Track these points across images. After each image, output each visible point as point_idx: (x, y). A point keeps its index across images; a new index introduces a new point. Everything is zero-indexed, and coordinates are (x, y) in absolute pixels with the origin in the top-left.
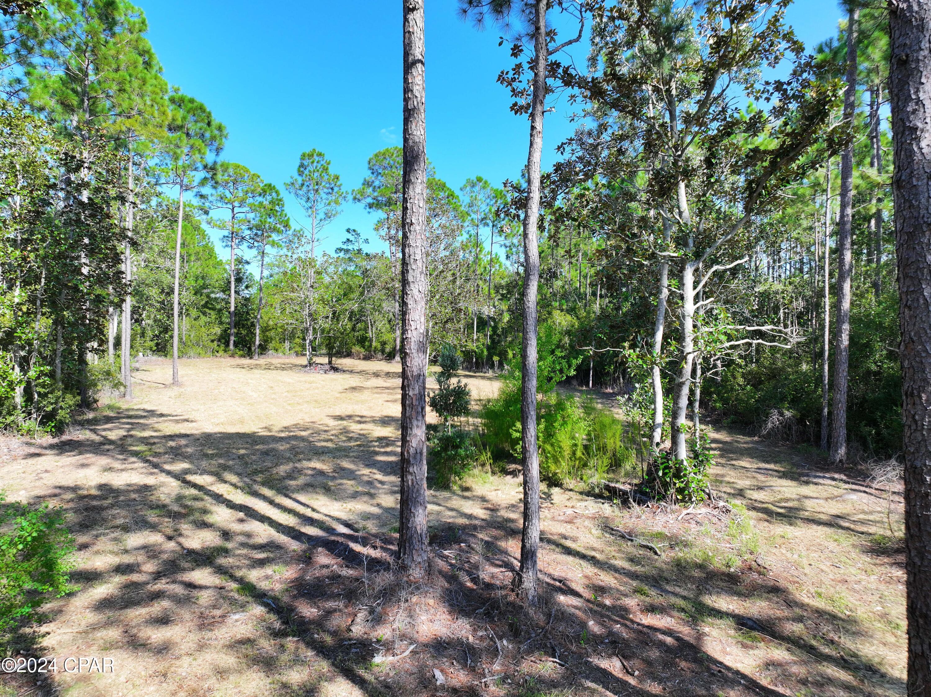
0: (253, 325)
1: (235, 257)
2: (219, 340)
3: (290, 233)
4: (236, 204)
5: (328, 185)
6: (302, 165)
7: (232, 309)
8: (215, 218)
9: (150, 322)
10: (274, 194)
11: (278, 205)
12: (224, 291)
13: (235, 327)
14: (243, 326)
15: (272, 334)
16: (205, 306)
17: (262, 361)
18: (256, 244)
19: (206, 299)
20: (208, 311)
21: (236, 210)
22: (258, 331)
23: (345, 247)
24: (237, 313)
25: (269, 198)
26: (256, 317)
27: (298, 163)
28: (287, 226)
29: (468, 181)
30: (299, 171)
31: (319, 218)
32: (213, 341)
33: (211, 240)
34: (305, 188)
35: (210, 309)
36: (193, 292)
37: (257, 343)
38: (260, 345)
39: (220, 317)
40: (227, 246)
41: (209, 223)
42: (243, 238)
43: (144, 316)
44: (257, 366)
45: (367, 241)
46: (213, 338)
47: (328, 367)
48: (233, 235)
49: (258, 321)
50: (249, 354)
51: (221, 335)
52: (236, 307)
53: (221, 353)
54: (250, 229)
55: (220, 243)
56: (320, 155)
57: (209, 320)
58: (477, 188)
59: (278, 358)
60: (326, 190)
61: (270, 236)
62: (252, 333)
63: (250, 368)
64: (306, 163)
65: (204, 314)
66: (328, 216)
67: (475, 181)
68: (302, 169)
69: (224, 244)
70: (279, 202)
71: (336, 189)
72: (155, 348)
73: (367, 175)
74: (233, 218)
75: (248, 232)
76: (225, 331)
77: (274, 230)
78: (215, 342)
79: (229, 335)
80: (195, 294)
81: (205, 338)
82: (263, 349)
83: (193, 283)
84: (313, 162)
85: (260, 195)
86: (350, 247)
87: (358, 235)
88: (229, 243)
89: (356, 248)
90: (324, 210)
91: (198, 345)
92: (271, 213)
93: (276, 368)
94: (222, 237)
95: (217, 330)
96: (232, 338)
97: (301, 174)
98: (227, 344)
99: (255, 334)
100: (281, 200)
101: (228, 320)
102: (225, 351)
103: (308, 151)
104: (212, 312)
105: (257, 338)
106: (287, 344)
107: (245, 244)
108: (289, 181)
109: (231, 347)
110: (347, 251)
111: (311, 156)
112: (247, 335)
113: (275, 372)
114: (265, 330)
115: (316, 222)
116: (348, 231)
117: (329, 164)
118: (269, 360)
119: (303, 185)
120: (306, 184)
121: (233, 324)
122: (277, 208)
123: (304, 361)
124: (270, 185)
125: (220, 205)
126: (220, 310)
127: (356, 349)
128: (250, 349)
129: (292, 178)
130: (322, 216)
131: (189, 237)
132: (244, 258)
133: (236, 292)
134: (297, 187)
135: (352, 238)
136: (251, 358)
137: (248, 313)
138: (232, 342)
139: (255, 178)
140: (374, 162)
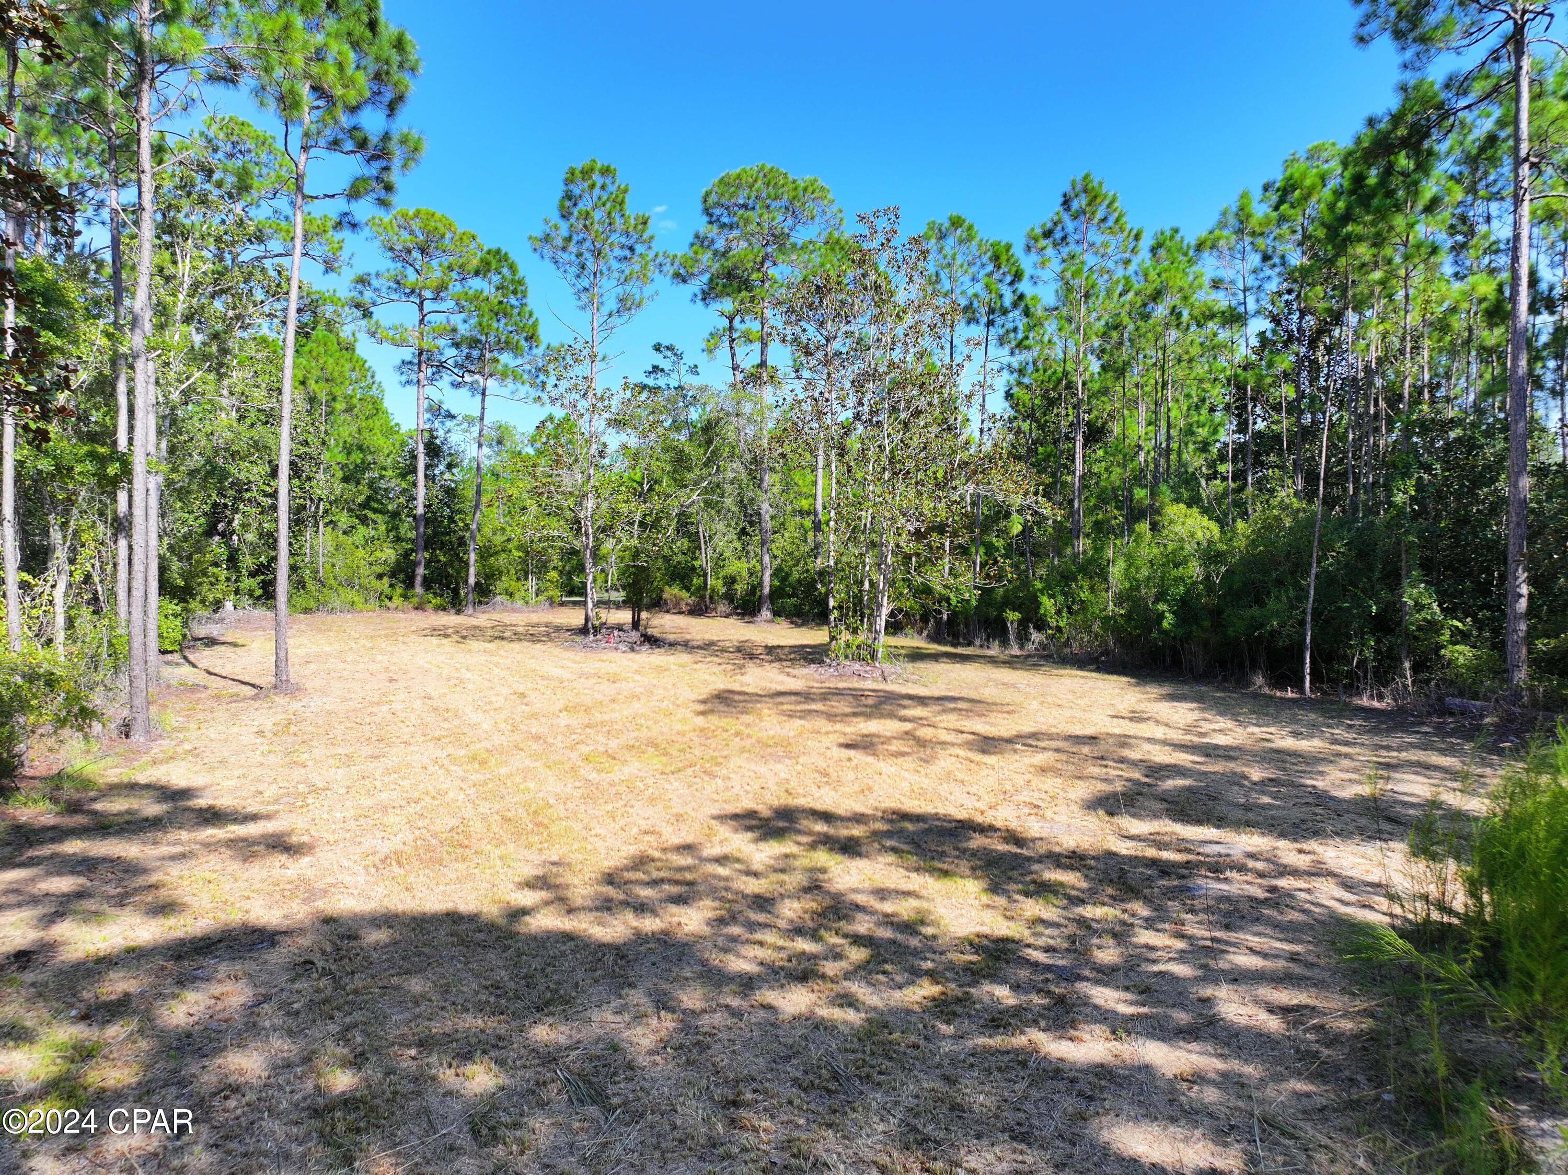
0: (462, 542)
1: (426, 404)
2: (393, 574)
3: (539, 351)
4: (428, 294)
5: (623, 240)
6: (568, 196)
7: (420, 510)
8: (384, 322)
9: (250, 537)
10: (505, 271)
11: (515, 292)
12: (403, 476)
13: (426, 548)
14: (443, 545)
15: (501, 561)
16: (365, 505)
17: (482, 618)
18: (468, 378)
19: (367, 492)
20: (370, 514)
21: (428, 306)
22: (473, 557)
23: (650, 382)
24: (430, 519)
25: (496, 279)
26: (467, 527)
27: (559, 191)
28: (531, 338)
29: (931, 226)
30: (561, 207)
31: (605, 310)
32: (380, 577)
33: (378, 378)
34: (573, 248)
35: (375, 511)
36: (340, 474)
37: (472, 580)
38: (477, 584)
39: (396, 528)
40: (408, 382)
41: (373, 334)
42: (441, 366)
43: (236, 523)
44: (476, 632)
45: (694, 370)
46: (378, 569)
47: (635, 636)
48: (423, 357)
49: (473, 538)
50: (456, 604)
51: (398, 563)
52: (428, 507)
53: (397, 601)
54: (457, 345)
55: (397, 378)
56: (606, 171)
57: (373, 533)
58: (950, 241)
59: (514, 610)
60: (618, 252)
61: (496, 361)
62: (461, 560)
63: (463, 636)
64: (577, 191)
65: (364, 520)
66: (626, 305)
67: (947, 224)
68: (568, 203)
69: (404, 378)
70: (516, 287)
71: (639, 248)
72: (259, 592)
73: (701, 225)
74: (421, 321)
75: (453, 352)
76: (407, 554)
77: (506, 345)
78: (386, 580)
79: (415, 564)
80: (346, 479)
81: (365, 570)
82: (484, 592)
83: (341, 458)
84: (592, 186)
85: (477, 273)
86: (662, 382)
87: (679, 356)
88: (414, 377)
89: (674, 383)
90: (614, 292)
91: (351, 585)
92: (500, 312)
93: (518, 637)
94: (398, 362)
95: (389, 554)
96: (421, 571)
97: (565, 216)
98: (409, 583)
99: (467, 564)
100: (520, 282)
101: (412, 535)
102: (405, 597)
103: (580, 164)
104: (379, 518)
105: (472, 571)
106: (532, 583)
107: (446, 379)
108: (539, 234)
109: (419, 589)
110: (655, 390)
111: (586, 173)
112: (450, 563)
113: (516, 646)
114: (486, 553)
115: (599, 319)
116: (657, 348)
117: (625, 191)
118: (496, 616)
119: (569, 239)
120: (575, 238)
121: (421, 542)
122: (513, 301)
123: (575, 618)
124: (498, 252)
125: (394, 296)
126: (395, 515)
127: (672, 592)
128: (456, 592)
129: (547, 222)
130: (611, 304)
131: (331, 360)
132: (445, 407)
133: (426, 476)
134: (559, 242)
135: (665, 364)
136: (459, 612)
137: (451, 519)
138: (419, 580)
139: (466, 240)
140: (712, 199)
